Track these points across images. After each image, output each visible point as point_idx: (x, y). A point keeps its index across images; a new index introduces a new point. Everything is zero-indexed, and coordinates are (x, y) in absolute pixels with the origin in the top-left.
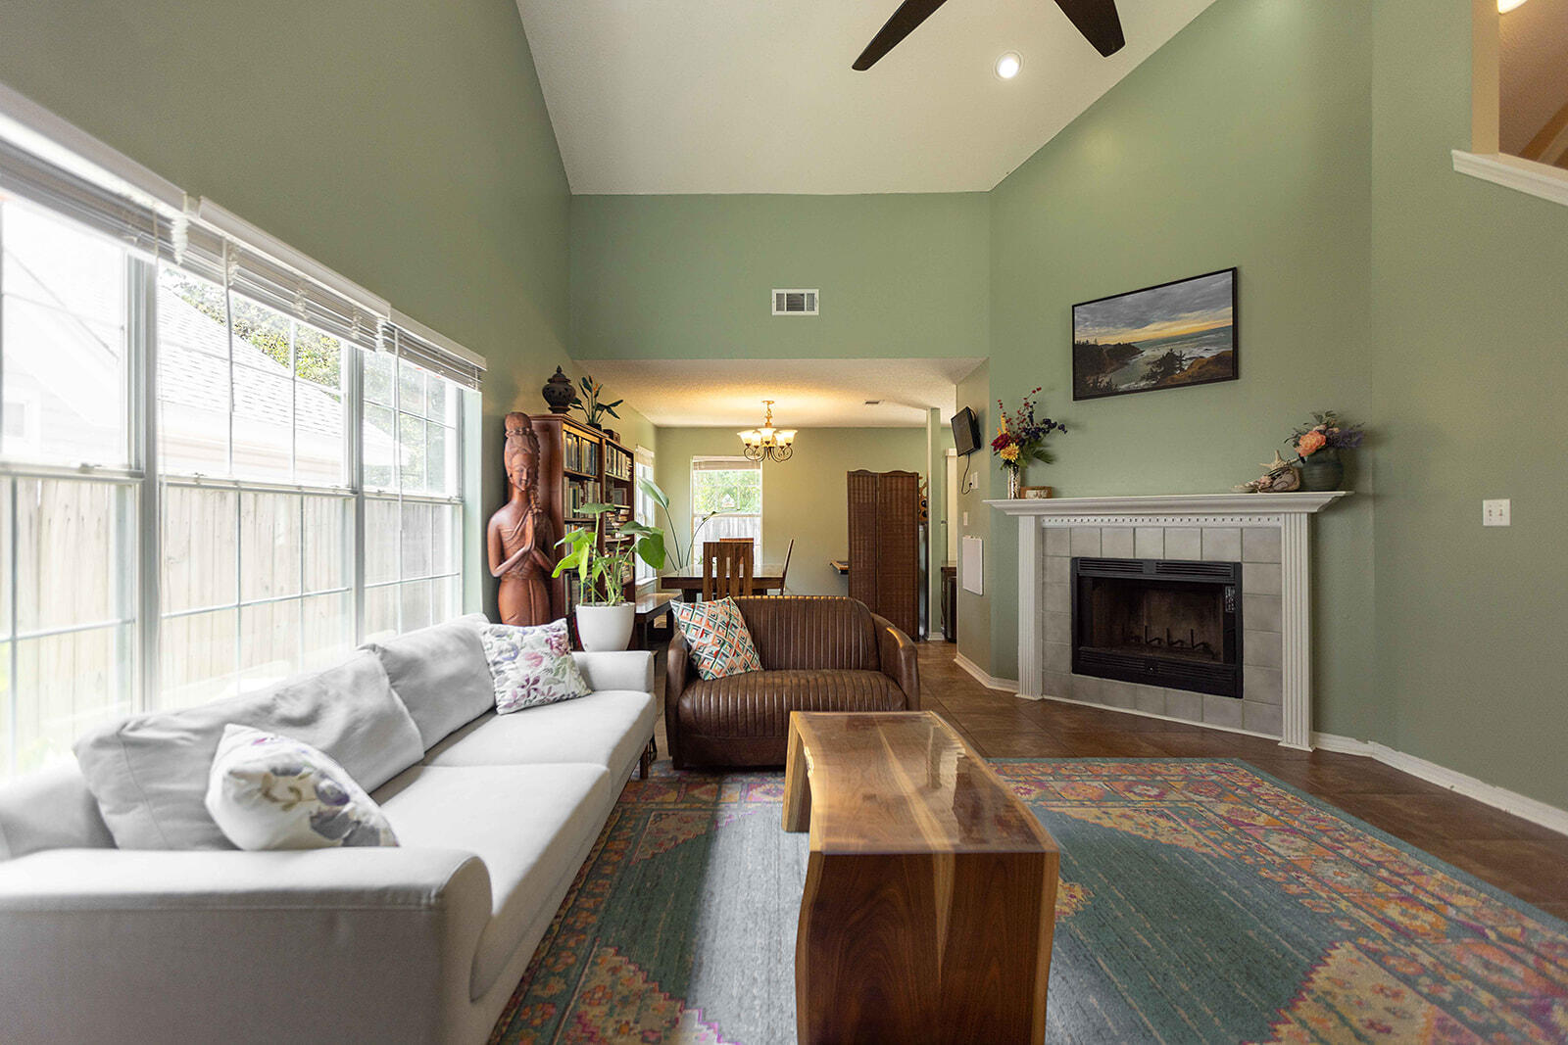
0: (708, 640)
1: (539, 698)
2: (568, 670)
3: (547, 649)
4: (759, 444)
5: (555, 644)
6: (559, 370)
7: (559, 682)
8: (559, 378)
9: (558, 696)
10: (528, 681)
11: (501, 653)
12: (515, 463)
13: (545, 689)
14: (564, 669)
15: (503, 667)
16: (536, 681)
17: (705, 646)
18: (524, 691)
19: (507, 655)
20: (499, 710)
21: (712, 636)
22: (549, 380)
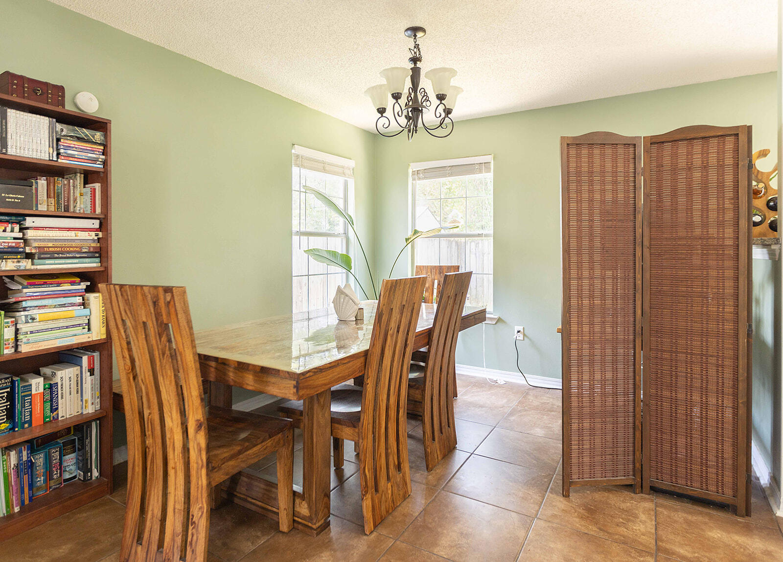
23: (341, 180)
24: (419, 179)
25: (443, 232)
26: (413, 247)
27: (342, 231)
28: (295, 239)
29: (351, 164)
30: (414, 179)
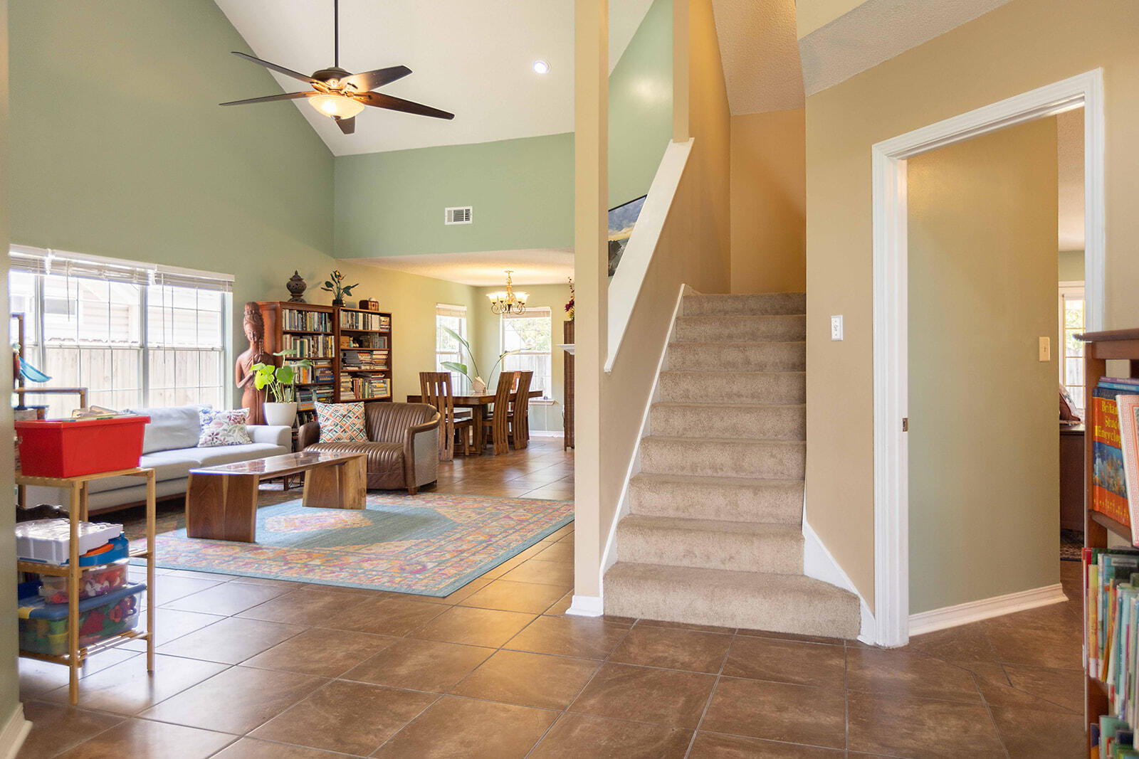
0: (328, 423)
1: (219, 442)
2: (237, 431)
3: (228, 420)
4: (496, 301)
5: (232, 418)
6: (296, 273)
7: (230, 436)
8: (296, 278)
9: (230, 442)
10: (213, 434)
11: (204, 420)
12: (248, 329)
13: (222, 439)
14: (235, 431)
15: (203, 427)
16: (217, 434)
17: (326, 426)
18: (211, 438)
19: (206, 422)
20: (199, 446)
21: (331, 421)
22: (291, 279)
23: (457, 320)
24: (507, 318)
25: (522, 351)
26: (503, 361)
27: (457, 350)
28: (438, 355)
29: (465, 309)
30: (503, 318)
